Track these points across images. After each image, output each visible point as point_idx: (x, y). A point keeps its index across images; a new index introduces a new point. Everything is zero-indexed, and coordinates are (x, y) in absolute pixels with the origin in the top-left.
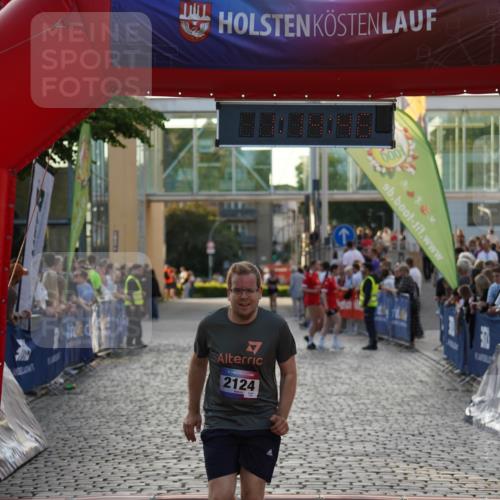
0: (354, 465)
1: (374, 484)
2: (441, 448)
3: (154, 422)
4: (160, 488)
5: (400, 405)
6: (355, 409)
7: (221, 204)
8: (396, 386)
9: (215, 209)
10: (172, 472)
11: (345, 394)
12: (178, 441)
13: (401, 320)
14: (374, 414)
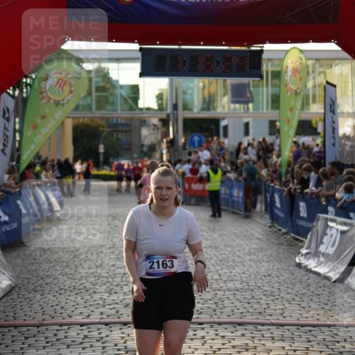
0: (231, 297)
1: (248, 311)
2: (286, 285)
3: (86, 266)
4: (102, 313)
5: (249, 254)
6: (220, 258)
7: (107, 119)
8: (242, 242)
9: (103, 123)
10: (107, 302)
11: (210, 247)
12: (106, 280)
13: (238, 197)
14: (234, 261)
